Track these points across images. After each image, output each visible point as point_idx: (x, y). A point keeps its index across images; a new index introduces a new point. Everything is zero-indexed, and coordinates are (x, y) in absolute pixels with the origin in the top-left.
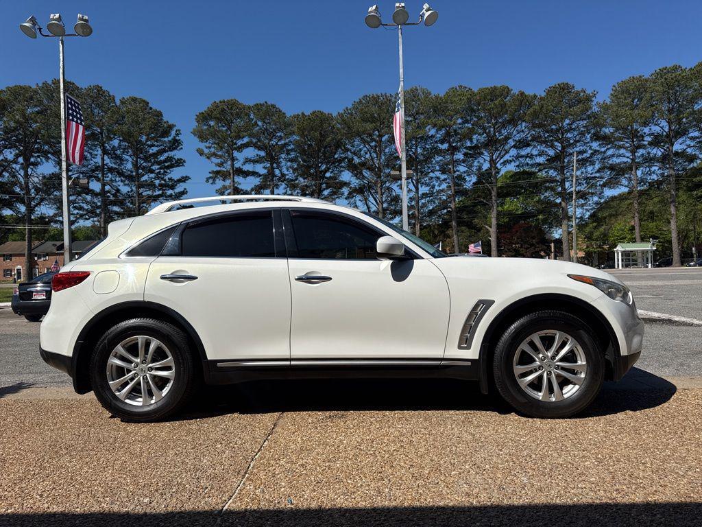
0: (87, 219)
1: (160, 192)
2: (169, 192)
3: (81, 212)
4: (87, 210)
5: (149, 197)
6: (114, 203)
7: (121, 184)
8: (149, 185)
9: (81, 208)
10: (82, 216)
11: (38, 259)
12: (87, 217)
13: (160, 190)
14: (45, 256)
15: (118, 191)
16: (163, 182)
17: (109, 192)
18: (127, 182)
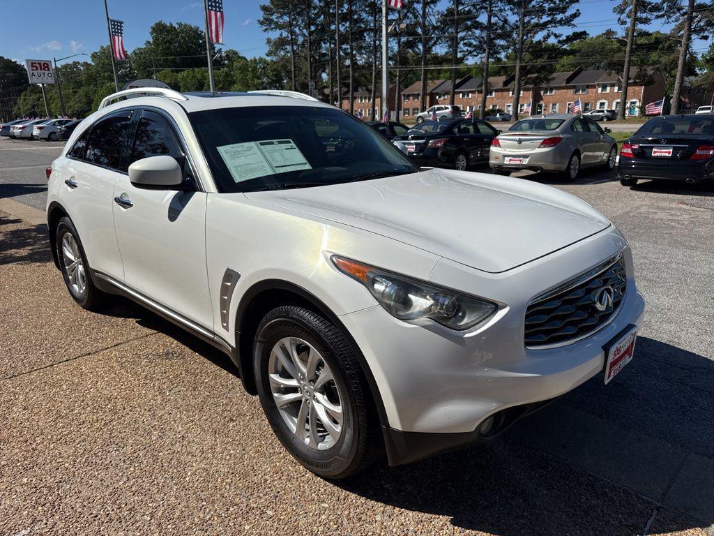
0: (476, 56)
1: (549, 19)
2: (559, 17)
3: (469, 49)
4: (475, 46)
5: (537, 25)
6: (500, 37)
7: (509, 13)
8: (537, 11)
9: (470, 45)
10: (471, 52)
11: (439, 97)
12: (475, 53)
13: (549, 15)
14: (444, 95)
15: (506, 21)
16: (552, 5)
17: (495, 24)
18: (516, 10)
